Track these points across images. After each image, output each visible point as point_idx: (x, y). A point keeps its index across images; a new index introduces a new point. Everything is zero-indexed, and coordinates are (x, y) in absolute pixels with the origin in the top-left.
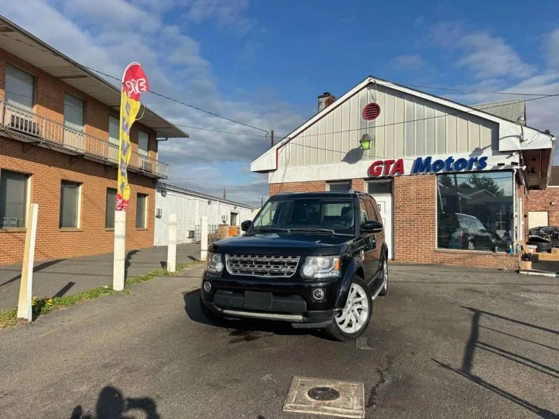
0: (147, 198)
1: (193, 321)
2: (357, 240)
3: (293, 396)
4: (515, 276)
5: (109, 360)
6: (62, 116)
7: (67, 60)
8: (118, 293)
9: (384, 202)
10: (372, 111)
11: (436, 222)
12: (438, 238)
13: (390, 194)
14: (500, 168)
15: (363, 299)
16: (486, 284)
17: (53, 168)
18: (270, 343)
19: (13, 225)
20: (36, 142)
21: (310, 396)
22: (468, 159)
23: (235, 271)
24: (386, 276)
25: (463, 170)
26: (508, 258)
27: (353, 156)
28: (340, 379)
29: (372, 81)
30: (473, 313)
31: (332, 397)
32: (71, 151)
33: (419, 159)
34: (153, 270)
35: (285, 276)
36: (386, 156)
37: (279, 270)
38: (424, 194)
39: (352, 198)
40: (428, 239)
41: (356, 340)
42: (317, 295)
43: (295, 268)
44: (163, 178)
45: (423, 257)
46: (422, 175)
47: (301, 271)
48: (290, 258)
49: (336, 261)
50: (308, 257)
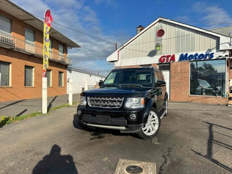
0: (63, 74)
1: (76, 128)
2: (153, 90)
3: (118, 171)
4: (226, 107)
5: (30, 148)
6: (24, 37)
7: (24, 11)
8: (44, 114)
9: (166, 74)
10: (161, 33)
11: (190, 83)
12: (190, 90)
13: (169, 71)
14: (220, 58)
15: (156, 119)
16: (213, 111)
17: (20, 60)
18: (110, 140)
19: (4, 85)
20: (12, 49)
21: (127, 171)
22: (205, 54)
23: (92, 105)
24: (167, 107)
25: (202, 59)
26: (222, 99)
27: (152, 54)
28: (143, 161)
29: (161, 19)
30: (209, 125)
31: (138, 171)
32: (28, 53)
33: (182, 54)
34: (63, 104)
35: (117, 107)
36: (167, 53)
37: (113, 105)
38: (184, 70)
39: (151, 70)
40: (186, 91)
41: (152, 139)
42: (132, 117)
43: (121, 103)
44: (70, 65)
45: (183, 99)
46: (183, 62)
47: (124, 105)
48: (119, 98)
49: (142, 100)
50: (128, 98)
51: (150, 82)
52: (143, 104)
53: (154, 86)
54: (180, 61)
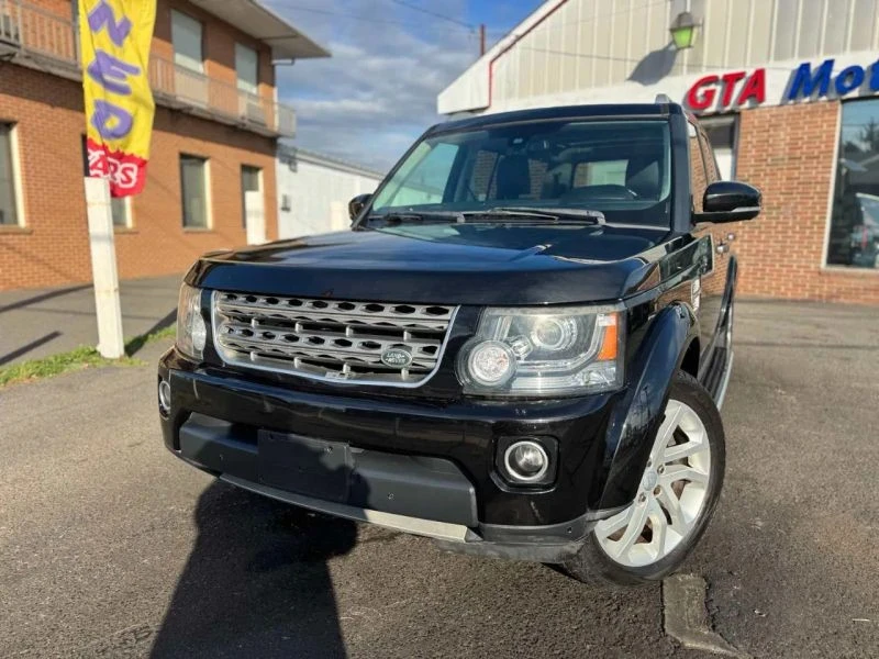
0: (260, 174)
8: (110, 362)
12: (830, 245)
13: (729, 151)
15: (696, 448)
17: (61, 110)
20: (8, 55)
23: (242, 353)
24: (730, 336)
27: (654, 66)
33: (805, 67)
36: (726, 65)
37: (378, 360)
38: (808, 148)
39: (667, 115)
40: (807, 247)
41: (662, 584)
42: (521, 463)
43: (437, 351)
44: (287, 137)
45: (791, 286)
46: (807, 103)
47: (460, 363)
48: (419, 312)
49: (605, 327)
50: (489, 312)
51: (659, 191)
52: (615, 359)
53: (687, 217)
54: (791, 102)
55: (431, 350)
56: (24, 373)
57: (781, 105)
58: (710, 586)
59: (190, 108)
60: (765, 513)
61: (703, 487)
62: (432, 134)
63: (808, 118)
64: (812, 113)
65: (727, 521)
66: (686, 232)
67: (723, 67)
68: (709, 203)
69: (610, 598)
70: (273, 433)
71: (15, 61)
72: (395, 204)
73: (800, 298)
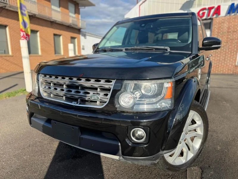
0: (76, 39)
2: (194, 57)
13: (209, 30)
15: (199, 126)
19: (2, 53)
24: (209, 86)
33: (233, 4)
36: (209, 4)
37: (89, 98)
38: (233, 29)
39: (191, 16)
40: (232, 58)
41: (186, 171)
42: (137, 135)
43: (108, 96)
44: (83, 29)
45: (227, 70)
46: (233, 15)
47: (116, 100)
48: (102, 82)
49: (167, 88)
50: (126, 82)
51: (188, 40)
52: (170, 98)
53: (197, 49)
54: (228, 15)
55: (106, 95)
56: (4, 96)
57: (225, 16)
58: (202, 171)
59: (56, 21)
60: (220, 144)
61: (201, 138)
62: (118, 24)
63: (233, 20)
64: (235, 18)
65: (208, 147)
66: (196, 53)
67: (208, 5)
68: (204, 44)
69: (169, 175)
70: (56, 122)
71: (7, 8)
72: (106, 46)
73: (229, 73)
